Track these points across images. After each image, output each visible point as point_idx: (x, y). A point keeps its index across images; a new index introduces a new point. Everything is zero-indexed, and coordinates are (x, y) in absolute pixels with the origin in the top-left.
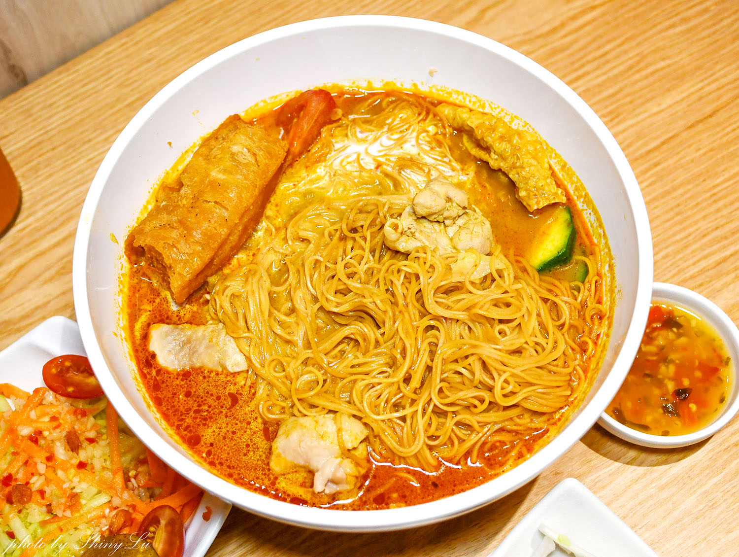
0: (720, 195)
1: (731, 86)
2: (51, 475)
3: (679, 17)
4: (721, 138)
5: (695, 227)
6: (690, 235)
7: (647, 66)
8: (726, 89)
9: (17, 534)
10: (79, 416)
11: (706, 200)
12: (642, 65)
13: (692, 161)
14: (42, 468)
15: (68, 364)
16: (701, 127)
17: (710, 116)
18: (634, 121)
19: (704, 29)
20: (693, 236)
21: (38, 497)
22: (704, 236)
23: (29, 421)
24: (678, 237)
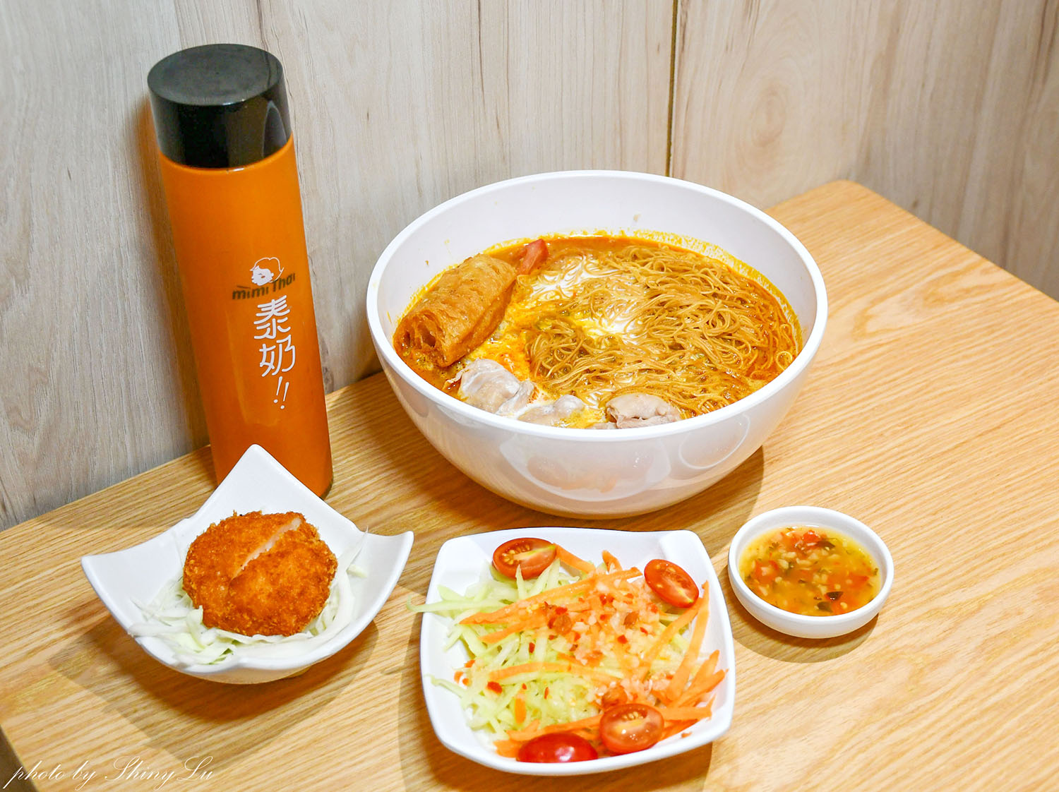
0: (1013, 487)
1: (1014, 407)
2: (595, 630)
3: (960, 355)
4: (1010, 444)
5: (994, 511)
6: (989, 516)
7: (934, 389)
8: (1010, 408)
9: (536, 650)
10: (650, 608)
11: (1001, 490)
12: (930, 388)
13: (985, 461)
14: (592, 620)
15: (672, 570)
16: (990, 435)
17: (999, 427)
18: (927, 430)
19: (985, 364)
20: (992, 517)
21: (573, 638)
22: (1003, 517)
23: (611, 584)
24: (978, 518)
